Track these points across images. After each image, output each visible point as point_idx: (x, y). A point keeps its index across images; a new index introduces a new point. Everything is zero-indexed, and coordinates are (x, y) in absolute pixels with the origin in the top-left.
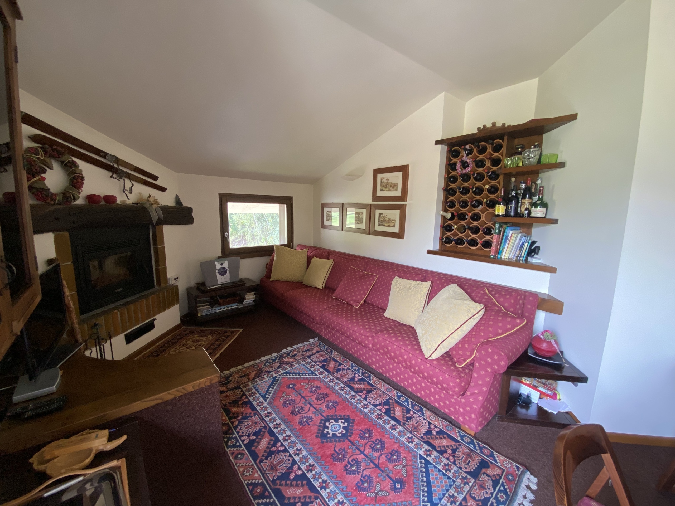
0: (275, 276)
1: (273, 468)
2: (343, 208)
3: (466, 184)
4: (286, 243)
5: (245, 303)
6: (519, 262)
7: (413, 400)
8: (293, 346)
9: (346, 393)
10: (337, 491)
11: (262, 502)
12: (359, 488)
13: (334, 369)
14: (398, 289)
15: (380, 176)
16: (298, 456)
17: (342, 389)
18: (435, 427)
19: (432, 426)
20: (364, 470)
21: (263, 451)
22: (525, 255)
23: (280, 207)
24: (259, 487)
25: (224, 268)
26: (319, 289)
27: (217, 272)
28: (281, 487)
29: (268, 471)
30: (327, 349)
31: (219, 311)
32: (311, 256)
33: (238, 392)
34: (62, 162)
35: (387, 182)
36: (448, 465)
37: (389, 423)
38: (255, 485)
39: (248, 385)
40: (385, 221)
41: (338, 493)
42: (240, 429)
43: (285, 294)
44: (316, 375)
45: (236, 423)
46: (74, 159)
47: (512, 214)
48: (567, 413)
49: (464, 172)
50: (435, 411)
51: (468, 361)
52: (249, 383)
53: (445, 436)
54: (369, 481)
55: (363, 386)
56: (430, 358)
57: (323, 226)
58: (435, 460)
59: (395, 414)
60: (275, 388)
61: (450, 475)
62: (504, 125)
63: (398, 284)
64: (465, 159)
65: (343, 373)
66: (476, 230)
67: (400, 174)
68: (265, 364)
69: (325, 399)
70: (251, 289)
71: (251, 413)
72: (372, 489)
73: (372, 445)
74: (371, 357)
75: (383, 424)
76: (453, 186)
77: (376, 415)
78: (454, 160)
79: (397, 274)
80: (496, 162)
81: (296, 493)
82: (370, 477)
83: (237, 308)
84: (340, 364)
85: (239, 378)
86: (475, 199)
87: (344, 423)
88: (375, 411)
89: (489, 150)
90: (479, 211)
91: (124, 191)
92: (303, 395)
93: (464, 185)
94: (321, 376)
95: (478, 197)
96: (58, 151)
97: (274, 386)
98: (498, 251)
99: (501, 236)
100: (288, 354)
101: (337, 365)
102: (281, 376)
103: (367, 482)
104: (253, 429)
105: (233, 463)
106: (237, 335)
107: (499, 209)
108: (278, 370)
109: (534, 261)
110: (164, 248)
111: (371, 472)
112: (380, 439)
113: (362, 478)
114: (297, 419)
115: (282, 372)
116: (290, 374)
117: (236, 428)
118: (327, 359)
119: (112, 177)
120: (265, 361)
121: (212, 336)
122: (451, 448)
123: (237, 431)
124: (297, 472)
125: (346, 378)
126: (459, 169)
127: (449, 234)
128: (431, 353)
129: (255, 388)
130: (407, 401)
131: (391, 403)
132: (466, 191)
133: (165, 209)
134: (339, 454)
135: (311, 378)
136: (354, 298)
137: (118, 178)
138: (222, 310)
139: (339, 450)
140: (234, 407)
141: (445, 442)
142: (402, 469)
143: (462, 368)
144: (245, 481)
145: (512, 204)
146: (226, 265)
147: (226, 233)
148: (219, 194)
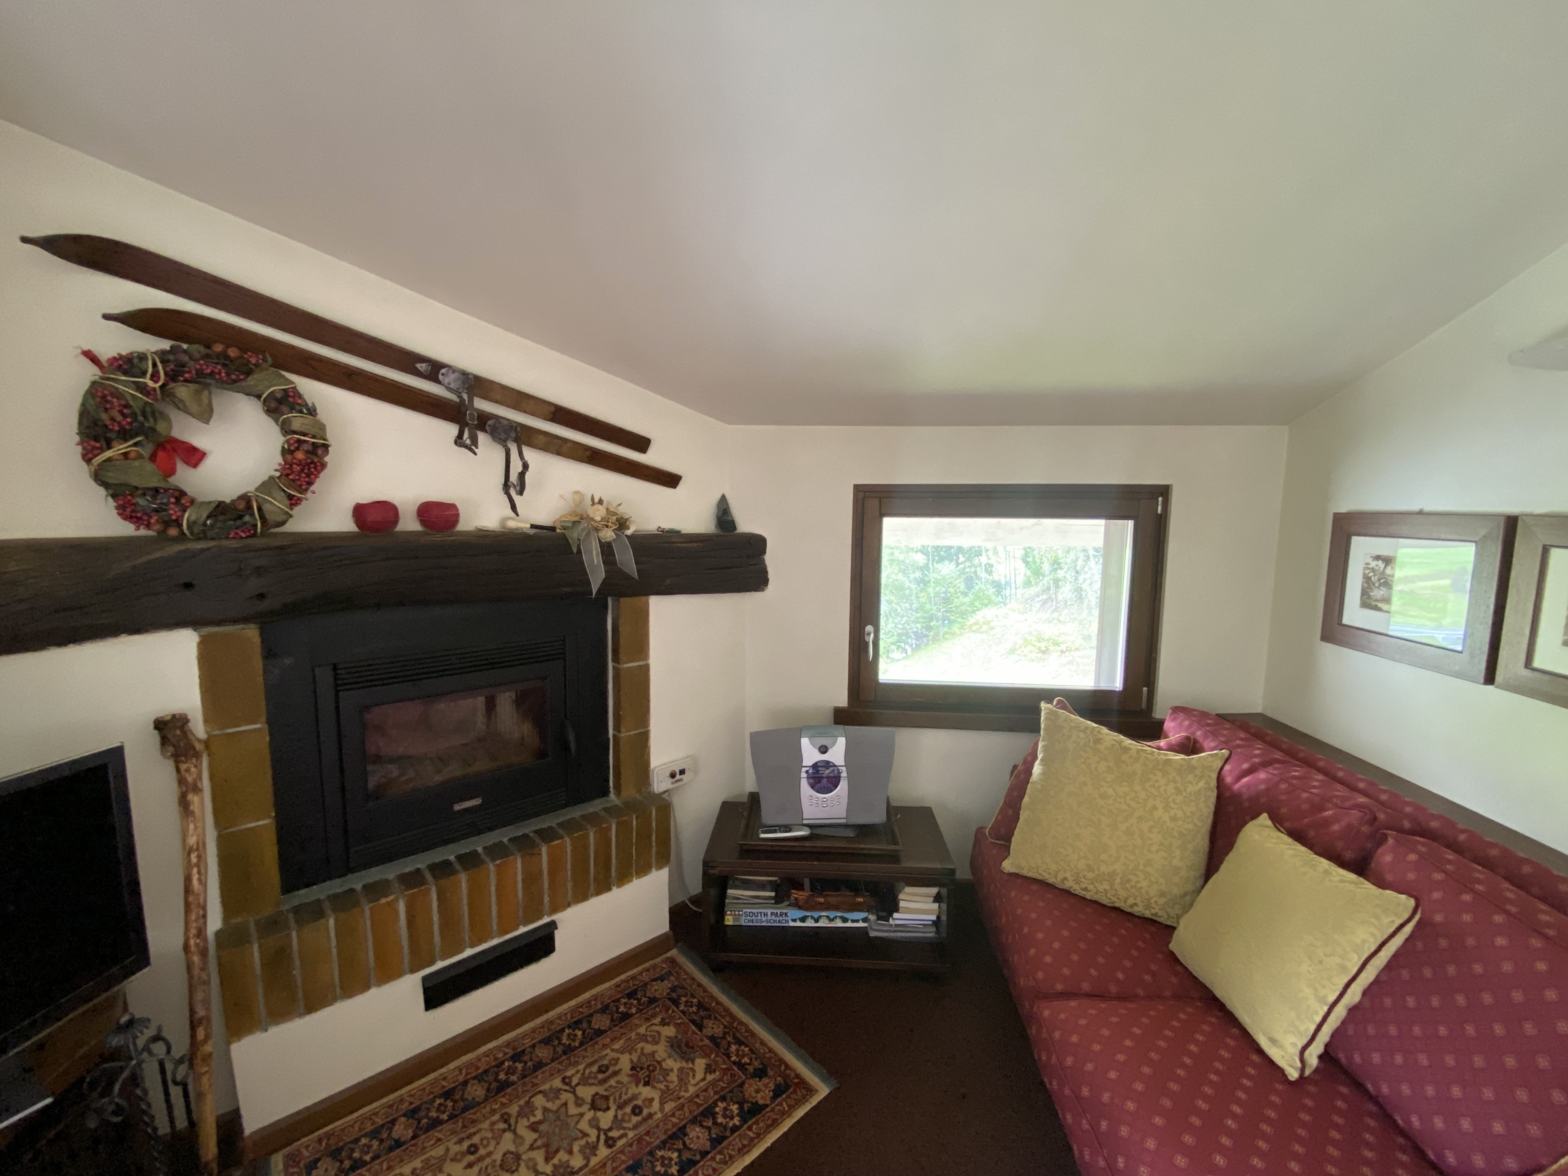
0: (1027, 856)
2: (1510, 542)
4: (1116, 686)
5: (897, 922)
23: (1105, 531)
25: (831, 766)
27: (804, 775)
31: (799, 924)
34: (258, 398)
57: (1337, 633)
83: (865, 932)
91: (505, 488)
96: (229, 360)
106: (786, 1126)
110: (647, 668)
119: (459, 441)
138: (810, 923)
146: (837, 754)
147: (869, 628)
148: (858, 489)
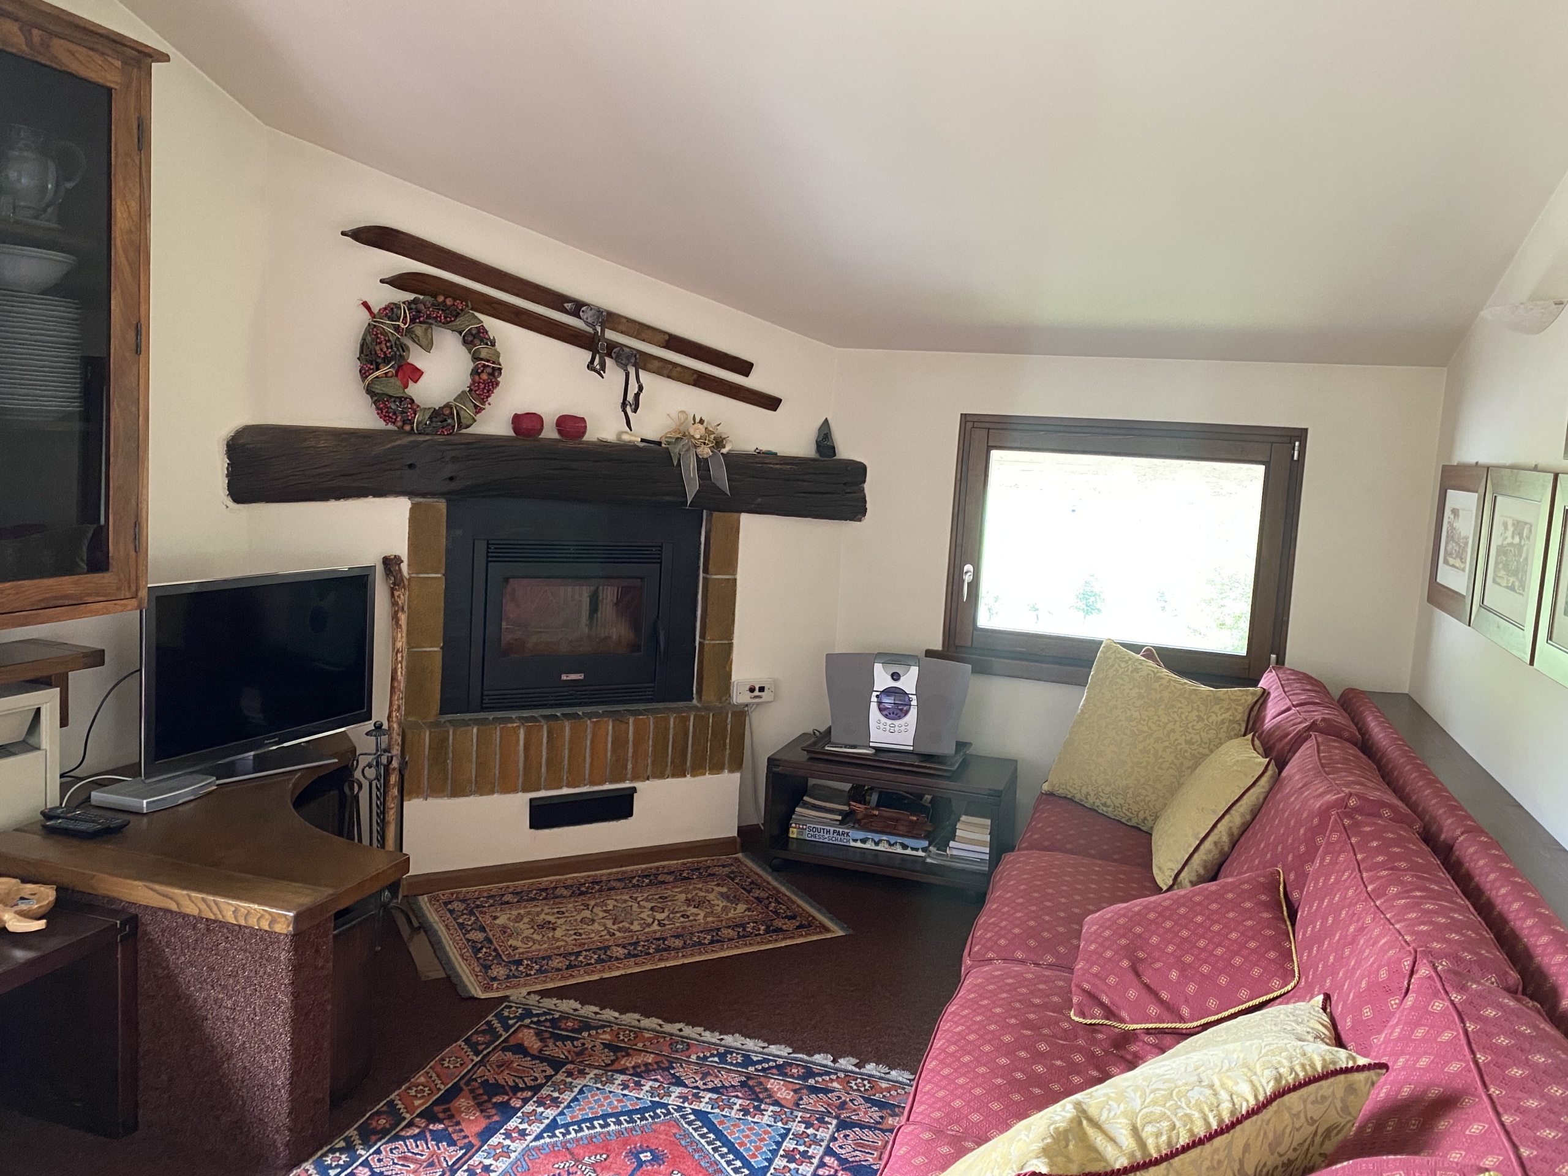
0: (1056, 776)
2: (1485, 493)
4: (1245, 651)
25: (901, 692)
27: (874, 699)
31: (859, 844)
33: (537, 1074)
34: (460, 334)
42: (394, 1149)
45: (413, 1132)
52: (594, 1073)
60: (612, 1127)
68: (713, 1056)
70: (973, 804)
71: (466, 1137)
85: (599, 1047)
91: (623, 406)
96: (447, 307)
102: (676, 1115)
106: (805, 940)
108: (704, 1094)
110: (734, 581)
115: (701, 1105)
116: (707, 1125)
117: (393, 1139)
119: (590, 366)
120: (720, 1049)
121: (747, 909)
129: (580, 1092)
138: (869, 845)
146: (909, 682)
147: (968, 567)
148: (964, 417)
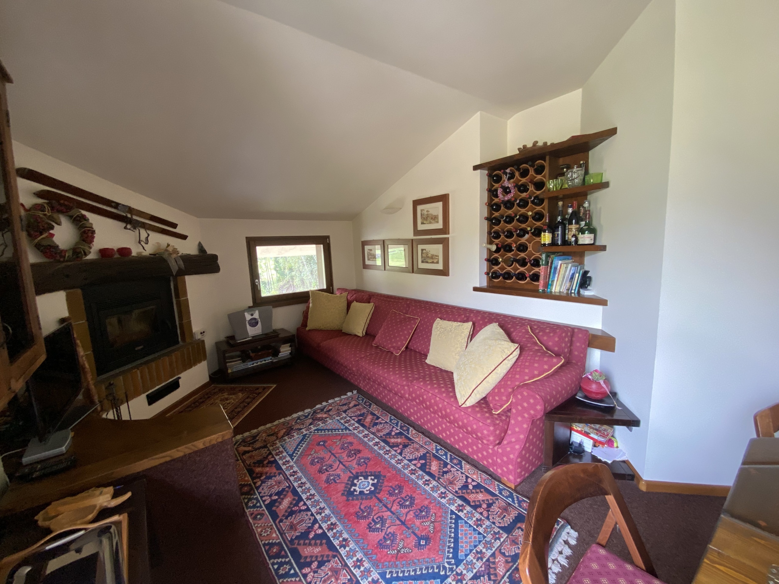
0: (311, 325)
1: (292, 527)
2: (384, 245)
3: (510, 212)
4: (325, 287)
5: (281, 356)
6: (571, 295)
7: (454, 453)
8: (329, 401)
9: (380, 448)
10: (357, 549)
11: (277, 562)
12: (381, 545)
13: (370, 423)
14: (438, 332)
15: (419, 208)
16: (321, 514)
17: (376, 444)
18: (473, 480)
19: (469, 480)
20: (388, 528)
21: (284, 511)
22: (577, 288)
23: (317, 248)
24: (275, 547)
25: (255, 319)
26: (359, 337)
27: (247, 323)
28: (299, 547)
29: (287, 530)
30: (365, 402)
31: (252, 366)
32: (351, 301)
33: (264, 451)
34: (71, 217)
35: (428, 214)
36: (481, 519)
37: (423, 477)
38: (271, 545)
39: (276, 444)
40: (428, 257)
41: (357, 551)
42: (263, 489)
43: (321, 344)
44: (350, 430)
45: (259, 483)
46: (84, 212)
47: (559, 242)
48: (624, 462)
49: (506, 199)
50: (475, 465)
51: (505, 406)
52: (277, 442)
53: (482, 490)
54: (392, 538)
55: (399, 440)
56: (463, 406)
57: (365, 267)
58: (467, 515)
59: (430, 469)
60: (304, 445)
61: (481, 530)
62: (545, 143)
63: (439, 327)
64: (506, 184)
65: (379, 427)
66: (523, 263)
67: (440, 205)
68: (297, 420)
69: (356, 455)
70: (286, 341)
71: (275, 473)
72: (394, 546)
73: (401, 501)
74: (409, 409)
75: (416, 480)
76: (496, 214)
77: (409, 471)
78: (496, 185)
79: (439, 316)
80: (540, 185)
81: (313, 552)
82: (394, 535)
83: (272, 362)
84: (378, 418)
85: (267, 437)
86: (520, 228)
87: (373, 480)
88: (409, 466)
89: (532, 172)
90: (526, 240)
91: (139, 242)
92: (333, 452)
93: (508, 213)
94: (356, 432)
95: (523, 226)
96: (65, 205)
97: (303, 444)
98: (547, 285)
99: (549, 267)
100: (322, 410)
101: (375, 419)
102: (312, 433)
103: (390, 540)
104: (276, 489)
105: (251, 524)
106: (269, 392)
107: (545, 237)
108: (309, 427)
109: (585, 294)
110: (187, 300)
111: (396, 529)
112: (410, 495)
113: (385, 536)
114: (324, 477)
115: (313, 428)
116: (321, 430)
117: (257, 488)
118: (364, 413)
119: (125, 228)
120: (297, 418)
121: (242, 394)
122: (487, 502)
123: (259, 491)
124: (317, 531)
125: (382, 432)
126: (501, 196)
127: (496, 268)
128: (465, 399)
129: (283, 446)
130: (446, 454)
131: (428, 458)
132: (510, 220)
133: (186, 259)
134: (363, 512)
135: (344, 433)
136: (394, 344)
137: (132, 229)
138: (255, 365)
139: (365, 508)
140: (259, 467)
141: (481, 497)
142: (429, 526)
143: (498, 414)
144: (262, 541)
145: (558, 231)
146: (256, 315)
147: (257, 281)
148: (246, 238)
